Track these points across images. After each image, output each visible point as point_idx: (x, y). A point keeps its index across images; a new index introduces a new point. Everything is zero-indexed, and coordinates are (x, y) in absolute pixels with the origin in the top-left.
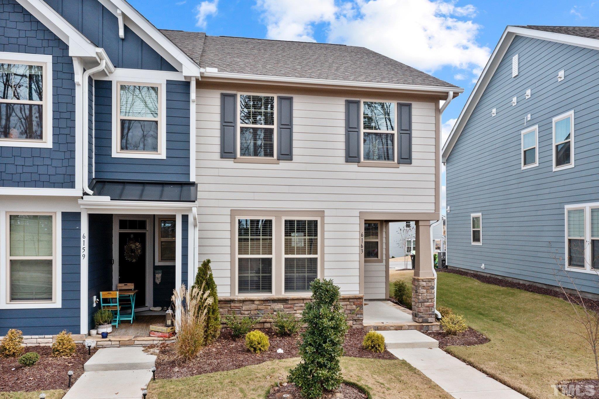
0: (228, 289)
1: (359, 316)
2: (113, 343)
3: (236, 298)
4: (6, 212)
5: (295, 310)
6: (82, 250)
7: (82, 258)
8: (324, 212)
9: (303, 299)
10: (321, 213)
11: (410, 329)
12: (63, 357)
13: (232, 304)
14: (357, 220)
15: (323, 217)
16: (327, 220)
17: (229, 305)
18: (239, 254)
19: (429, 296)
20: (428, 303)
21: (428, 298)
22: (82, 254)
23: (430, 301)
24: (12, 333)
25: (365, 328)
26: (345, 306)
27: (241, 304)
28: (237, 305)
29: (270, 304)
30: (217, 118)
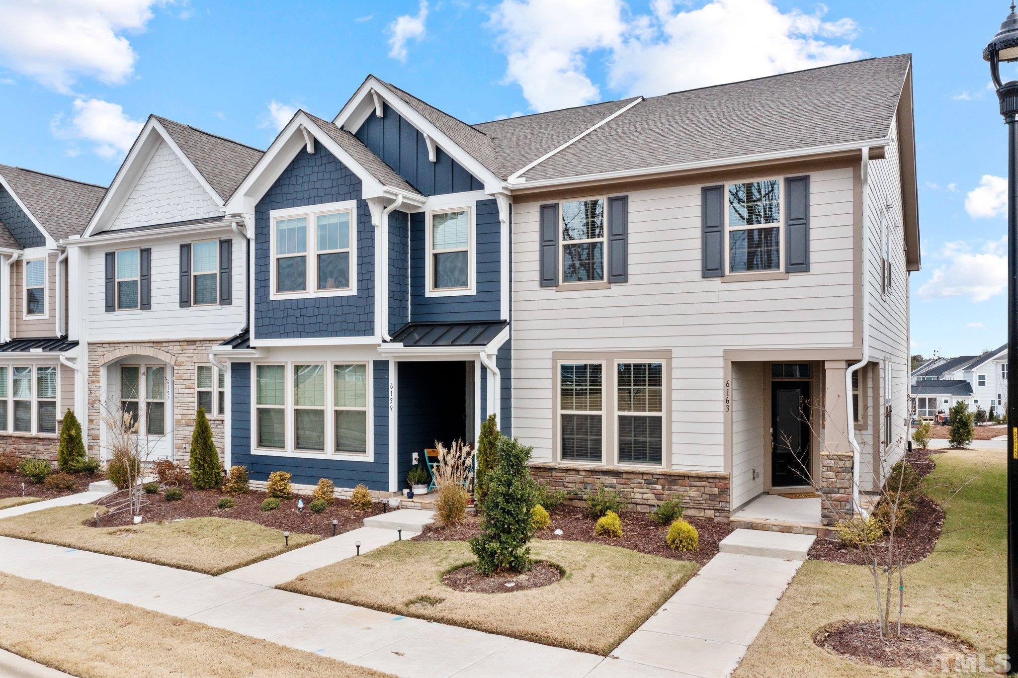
0: (549, 453)
1: (722, 504)
2: (416, 504)
3: (557, 466)
4: (332, 362)
5: (631, 488)
6: (390, 402)
7: (390, 409)
8: (671, 351)
9: (642, 474)
10: (667, 353)
11: (806, 533)
12: (356, 511)
13: (554, 473)
14: (720, 362)
15: (669, 359)
16: (675, 363)
17: (550, 474)
18: (562, 408)
19: (841, 483)
20: (838, 495)
21: (838, 486)
22: (390, 405)
23: (842, 491)
24: (323, 482)
25: (732, 523)
26: (702, 488)
27: (564, 474)
28: (559, 474)
29: (598, 477)
30: (536, 236)
